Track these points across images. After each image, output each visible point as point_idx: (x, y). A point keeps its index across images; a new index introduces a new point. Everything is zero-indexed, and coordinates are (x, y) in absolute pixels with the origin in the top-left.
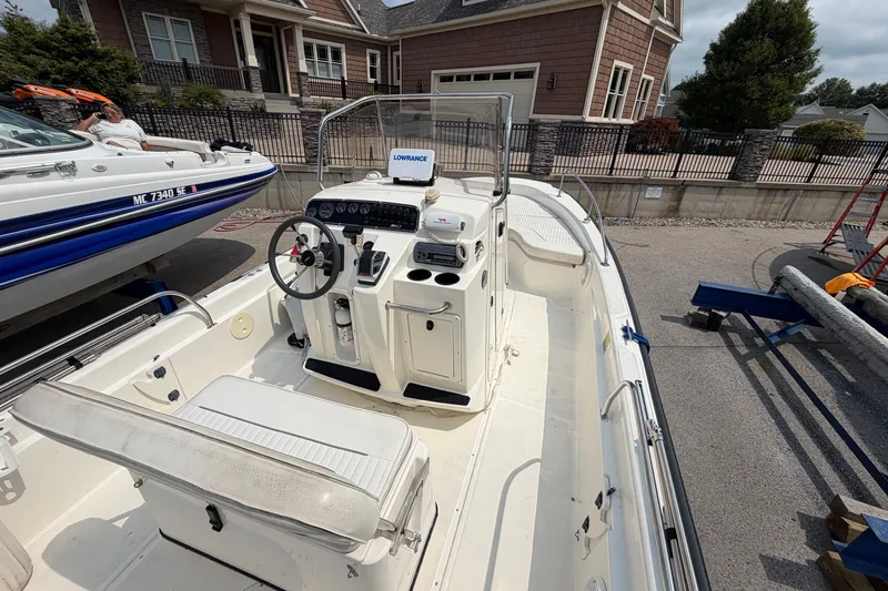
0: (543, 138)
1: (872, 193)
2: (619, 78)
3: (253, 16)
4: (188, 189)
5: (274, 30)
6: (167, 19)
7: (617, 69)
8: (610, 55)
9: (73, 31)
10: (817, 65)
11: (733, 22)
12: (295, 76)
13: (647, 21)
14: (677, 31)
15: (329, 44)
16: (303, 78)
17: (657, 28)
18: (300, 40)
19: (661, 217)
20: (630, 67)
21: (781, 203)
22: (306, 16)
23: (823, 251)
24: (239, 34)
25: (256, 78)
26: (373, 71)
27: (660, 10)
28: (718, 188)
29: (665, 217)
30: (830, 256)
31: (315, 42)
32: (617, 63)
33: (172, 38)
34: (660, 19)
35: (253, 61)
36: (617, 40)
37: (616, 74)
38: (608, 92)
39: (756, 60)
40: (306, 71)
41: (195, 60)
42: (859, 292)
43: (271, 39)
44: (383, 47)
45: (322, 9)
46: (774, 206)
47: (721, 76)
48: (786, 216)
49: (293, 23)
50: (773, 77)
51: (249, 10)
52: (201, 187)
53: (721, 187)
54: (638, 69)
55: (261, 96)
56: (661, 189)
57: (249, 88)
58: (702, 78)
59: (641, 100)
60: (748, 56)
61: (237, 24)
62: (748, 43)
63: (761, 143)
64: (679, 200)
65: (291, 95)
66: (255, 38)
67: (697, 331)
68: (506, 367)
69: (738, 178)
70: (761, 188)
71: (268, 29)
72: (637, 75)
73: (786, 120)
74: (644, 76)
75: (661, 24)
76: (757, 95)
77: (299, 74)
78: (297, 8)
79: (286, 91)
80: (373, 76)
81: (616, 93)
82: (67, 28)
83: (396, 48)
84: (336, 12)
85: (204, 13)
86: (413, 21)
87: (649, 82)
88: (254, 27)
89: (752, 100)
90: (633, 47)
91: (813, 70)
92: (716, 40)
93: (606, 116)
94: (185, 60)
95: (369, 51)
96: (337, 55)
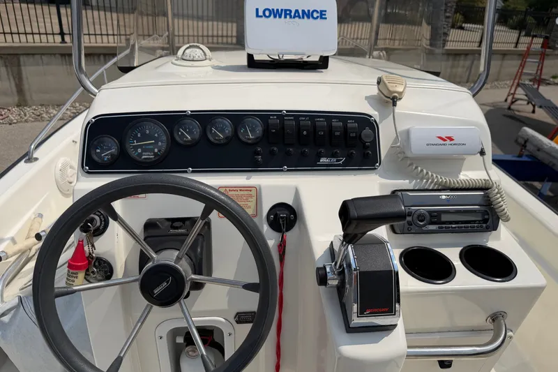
1: (535, 54)
21: (463, 67)
23: (509, 108)
30: (517, 113)
46: (460, 70)
48: (468, 79)
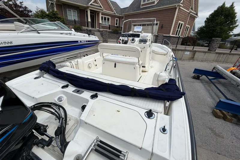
0: (159, 38)
2: (180, 26)
3: (91, 10)
4: (86, 41)
5: (94, 13)
6: (72, 10)
7: (180, 23)
8: (178, 20)
9: (54, 12)
10: (237, 24)
11: (213, 12)
12: (99, 24)
13: (188, 12)
14: (197, 14)
15: (107, 17)
16: (100, 24)
17: (191, 13)
18: (101, 16)
19: (189, 60)
20: (183, 23)
22: (102, 10)
24: (87, 14)
25: (90, 24)
26: (117, 23)
27: (192, 9)
28: (205, 52)
29: (190, 59)
31: (104, 16)
32: (179, 22)
33: (72, 15)
34: (192, 11)
35: (89, 20)
36: (180, 16)
37: (179, 25)
38: (177, 29)
39: (219, 22)
40: (101, 23)
41: (77, 19)
42: (234, 71)
43: (94, 15)
44: (119, 18)
45: (106, 9)
46: (221, 58)
47: (209, 26)
48: (224, 61)
49: (100, 12)
50: (224, 27)
51: (90, 8)
52: (88, 41)
53: (206, 53)
54: (185, 24)
55: (91, 28)
56: (189, 52)
57: (88, 26)
58: (204, 27)
59: (186, 32)
60: (217, 21)
61: (87, 12)
62: (217, 18)
63: (217, 41)
64: (194, 55)
65: (97, 28)
66: (91, 15)
67: (194, 79)
68: (151, 68)
69: (210, 50)
70: (217, 53)
71: (93, 13)
72: (185, 25)
73: (227, 38)
74: (187, 25)
75: (192, 13)
76: (219, 31)
77: (99, 23)
78: (101, 8)
79: (96, 28)
80: (116, 25)
81: (179, 29)
82: (53, 12)
83: (123, 18)
84: (109, 9)
85: (80, 9)
86: (128, 12)
87: (188, 27)
88: (91, 13)
89: (218, 33)
90: (184, 18)
91: (236, 25)
92: (208, 17)
93: (176, 35)
94: (75, 20)
95: (116, 19)
96: (108, 19)
